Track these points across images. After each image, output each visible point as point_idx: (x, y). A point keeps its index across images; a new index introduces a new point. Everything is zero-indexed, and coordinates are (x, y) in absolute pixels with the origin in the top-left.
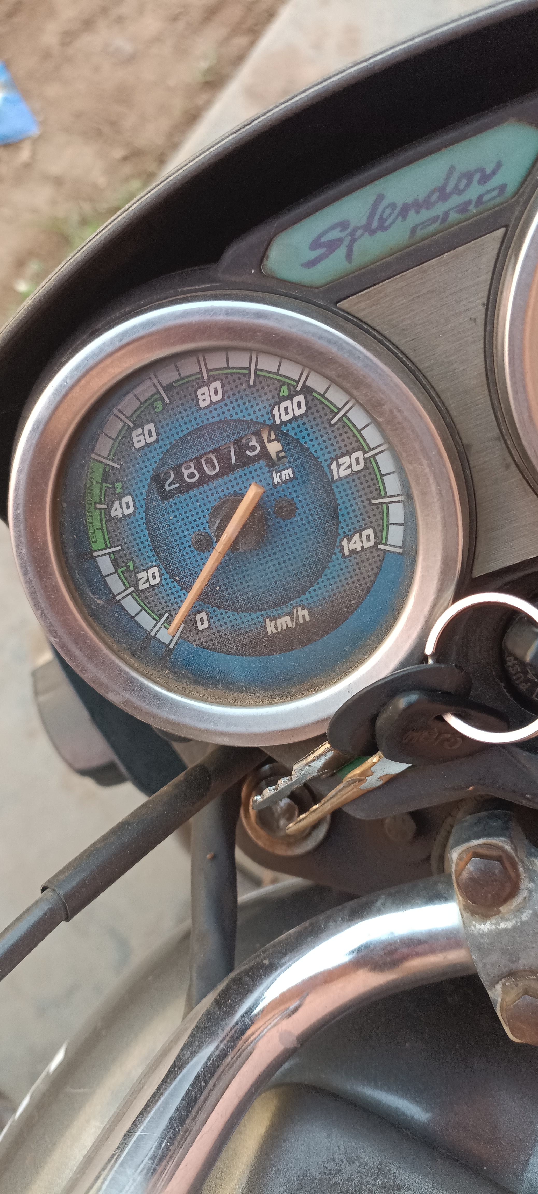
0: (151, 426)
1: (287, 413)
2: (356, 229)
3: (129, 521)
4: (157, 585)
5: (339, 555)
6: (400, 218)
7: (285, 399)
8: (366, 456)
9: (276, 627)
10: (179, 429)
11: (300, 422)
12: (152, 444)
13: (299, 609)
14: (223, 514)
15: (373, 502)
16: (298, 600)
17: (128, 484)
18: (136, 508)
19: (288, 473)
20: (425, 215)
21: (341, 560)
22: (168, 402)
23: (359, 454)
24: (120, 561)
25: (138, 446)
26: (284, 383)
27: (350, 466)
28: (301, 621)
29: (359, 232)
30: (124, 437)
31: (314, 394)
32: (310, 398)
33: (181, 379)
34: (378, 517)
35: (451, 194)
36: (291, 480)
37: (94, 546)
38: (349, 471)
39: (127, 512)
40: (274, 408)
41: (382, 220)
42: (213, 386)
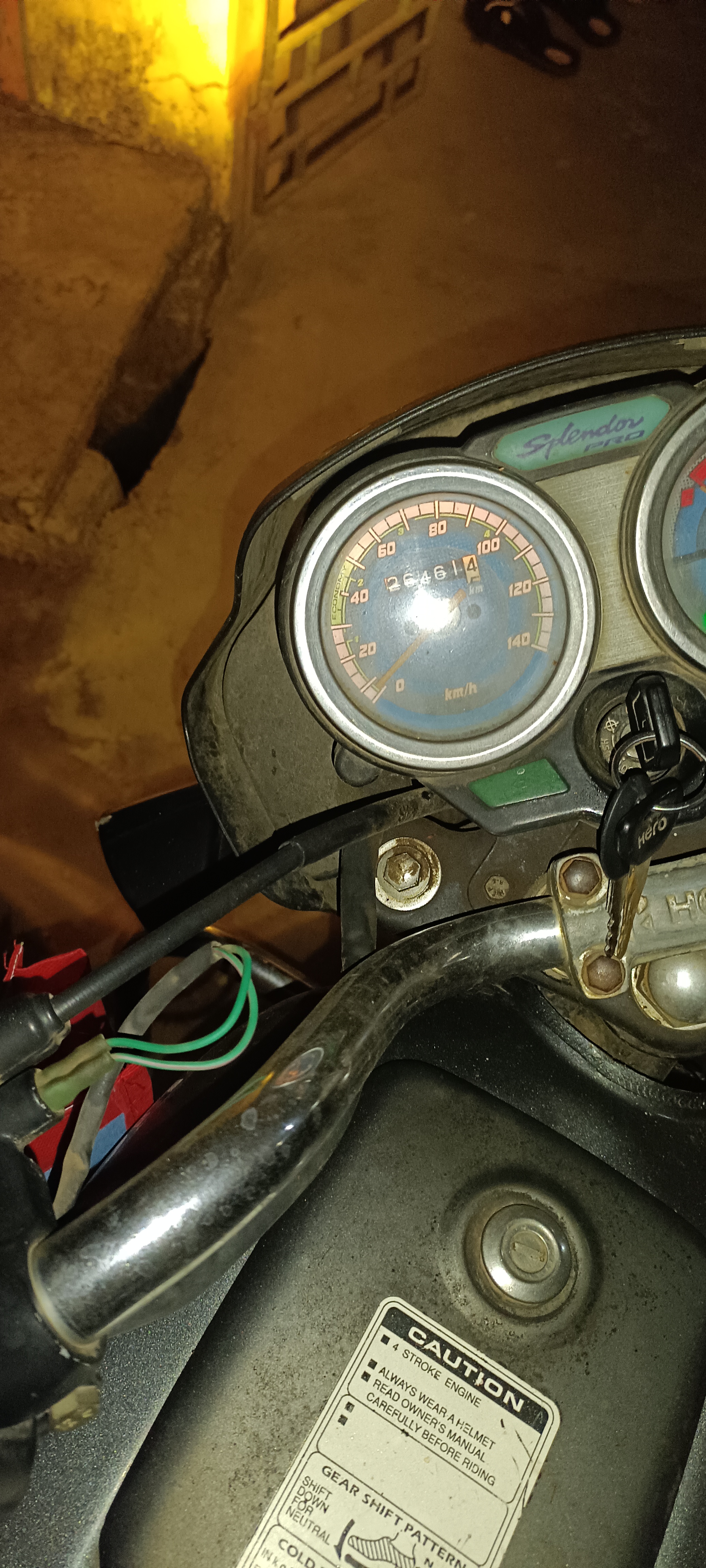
0: (393, 544)
1: (486, 548)
3: (363, 606)
4: (373, 656)
5: (504, 649)
6: (581, 440)
7: (487, 539)
8: (534, 583)
9: (452, 695)
11: (494, 555)
12: (392, 555)
13: (471, 684)
15: (533, 615)
17: (368, 581)
18: (370, 598)
19: (480, 588)
20: (596, 440)
21: (504, 652)
22: (408, 529)
23: (529, 582)
24: (349, 635)
25: (380, 555)
26: (488, 528)
27: (521, 589)
28: (471, 693)
29: (555, 443)
31: (507, 539)
32: (502, 540)
33: (420, 516)
34: (535, 625)
35: (612, 431)
36: (481, 593)
37: (333, 622)
38: (520, 593)
39: (363, 600)
40: (478, 543)
41: (570, 439)
42: (440, 524)
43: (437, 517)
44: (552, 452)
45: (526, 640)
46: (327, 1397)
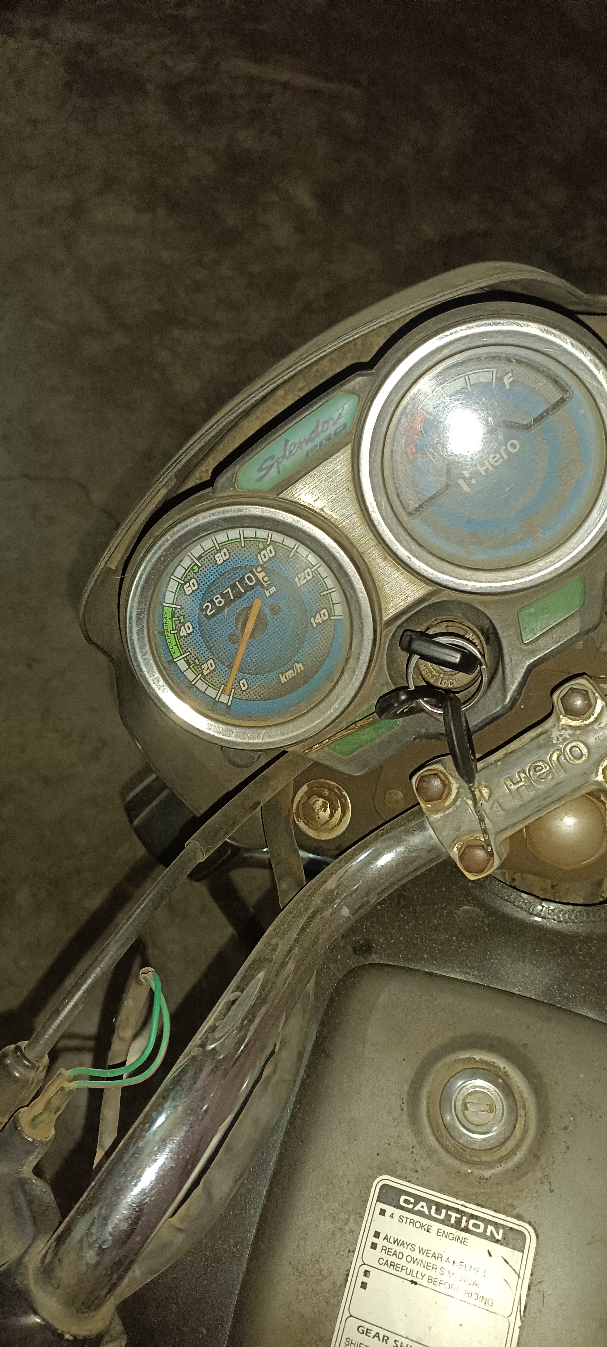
0: (193, 581)
1: (265, 557)
2: (278, 458)
3: (191, 636)
4: (214, 670)
5: (311, 628)
7: (263, 550)
8: (312, 570)
10: (209, 579)
11: (273, 560)
12: (196, 590)
13: (296, 664)
14: (241, 619)
15: (322, 594)
16: (295, 658)
17: (187, 616)
18: (193, 628)
19: (273, 589)
21: (313, 631)
22: (200, 565)
23: (309, 570)
24: (190, 661)
25: (188, 593)
26: (260, 542)
27: (305, 578)
28: (299, 671)
29: (280, 460)
30: (180, 589)
31: (277, 544)
32: (275, 546)
33: (205, 552)
34: (327, 602)
36: (275, 592)
37: (174, 656)
38: (305, 581)
39: (189, 632)
40: (257, 556)
42: (222, 552)
46: (348, 1270)
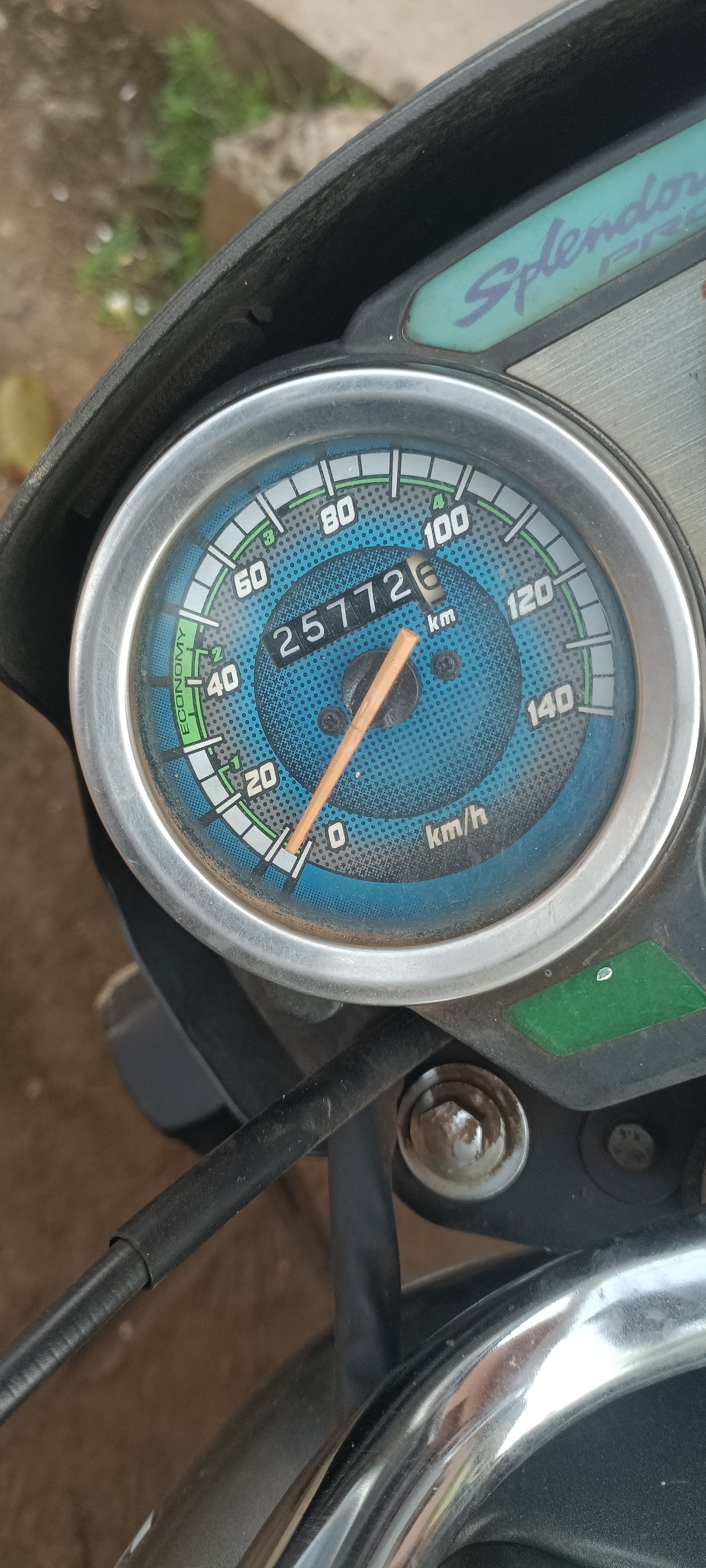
43: (332, 493)
44: (528, 292)
45: (565, 701)
